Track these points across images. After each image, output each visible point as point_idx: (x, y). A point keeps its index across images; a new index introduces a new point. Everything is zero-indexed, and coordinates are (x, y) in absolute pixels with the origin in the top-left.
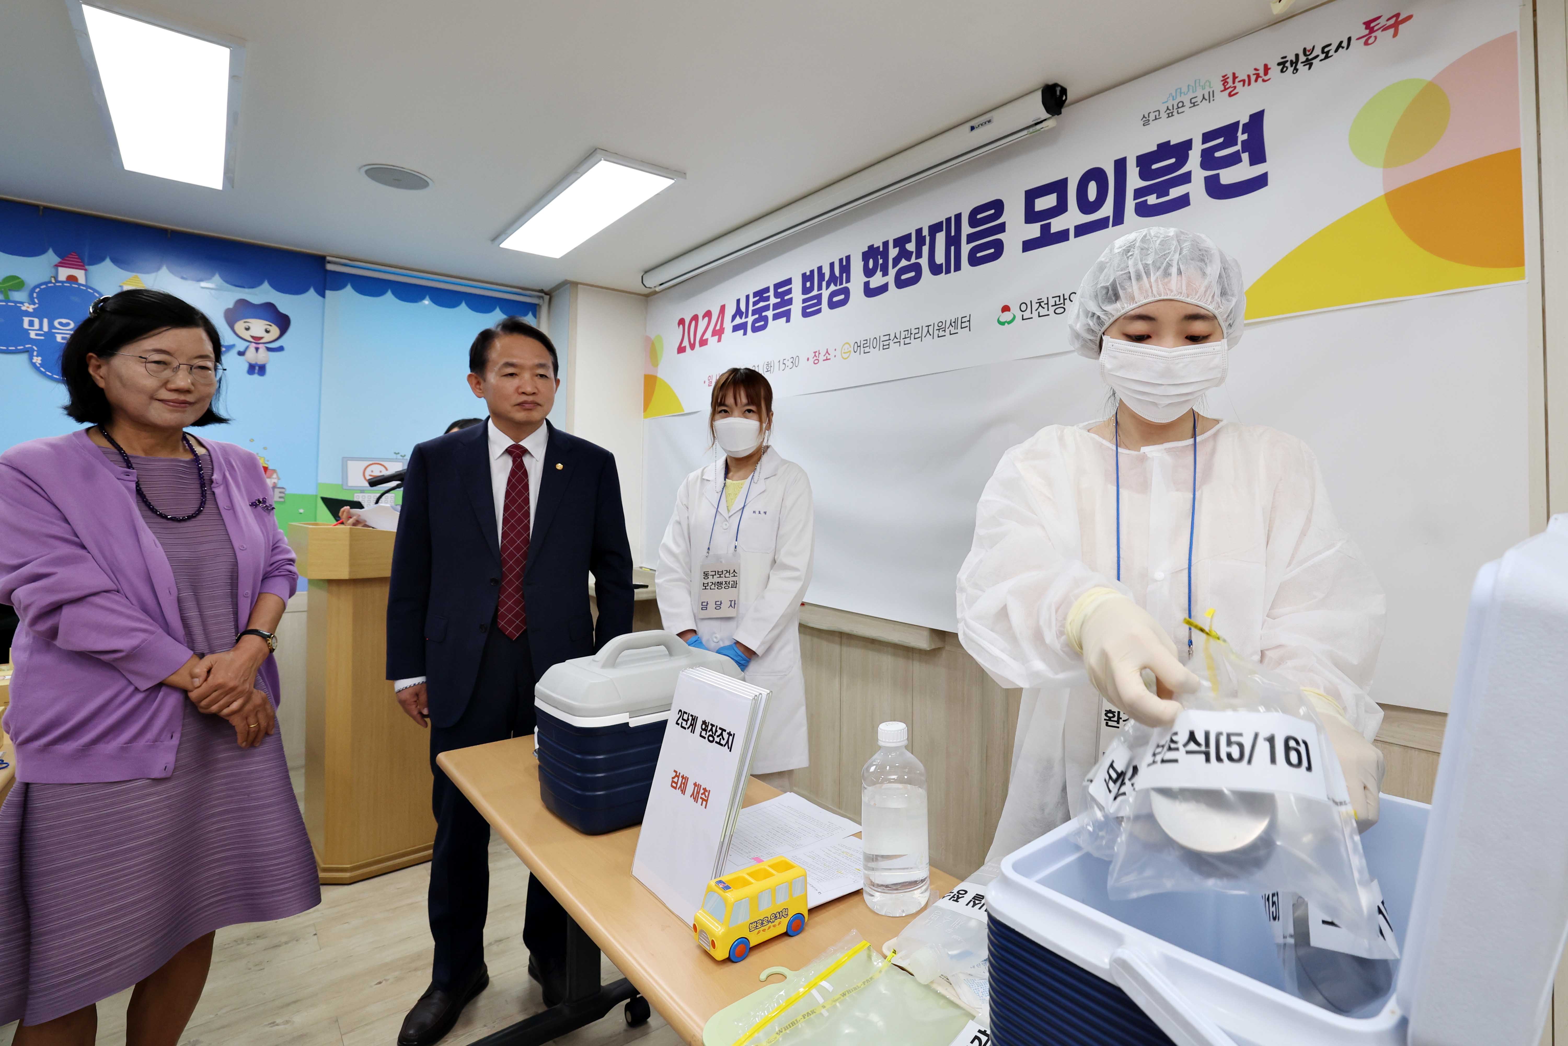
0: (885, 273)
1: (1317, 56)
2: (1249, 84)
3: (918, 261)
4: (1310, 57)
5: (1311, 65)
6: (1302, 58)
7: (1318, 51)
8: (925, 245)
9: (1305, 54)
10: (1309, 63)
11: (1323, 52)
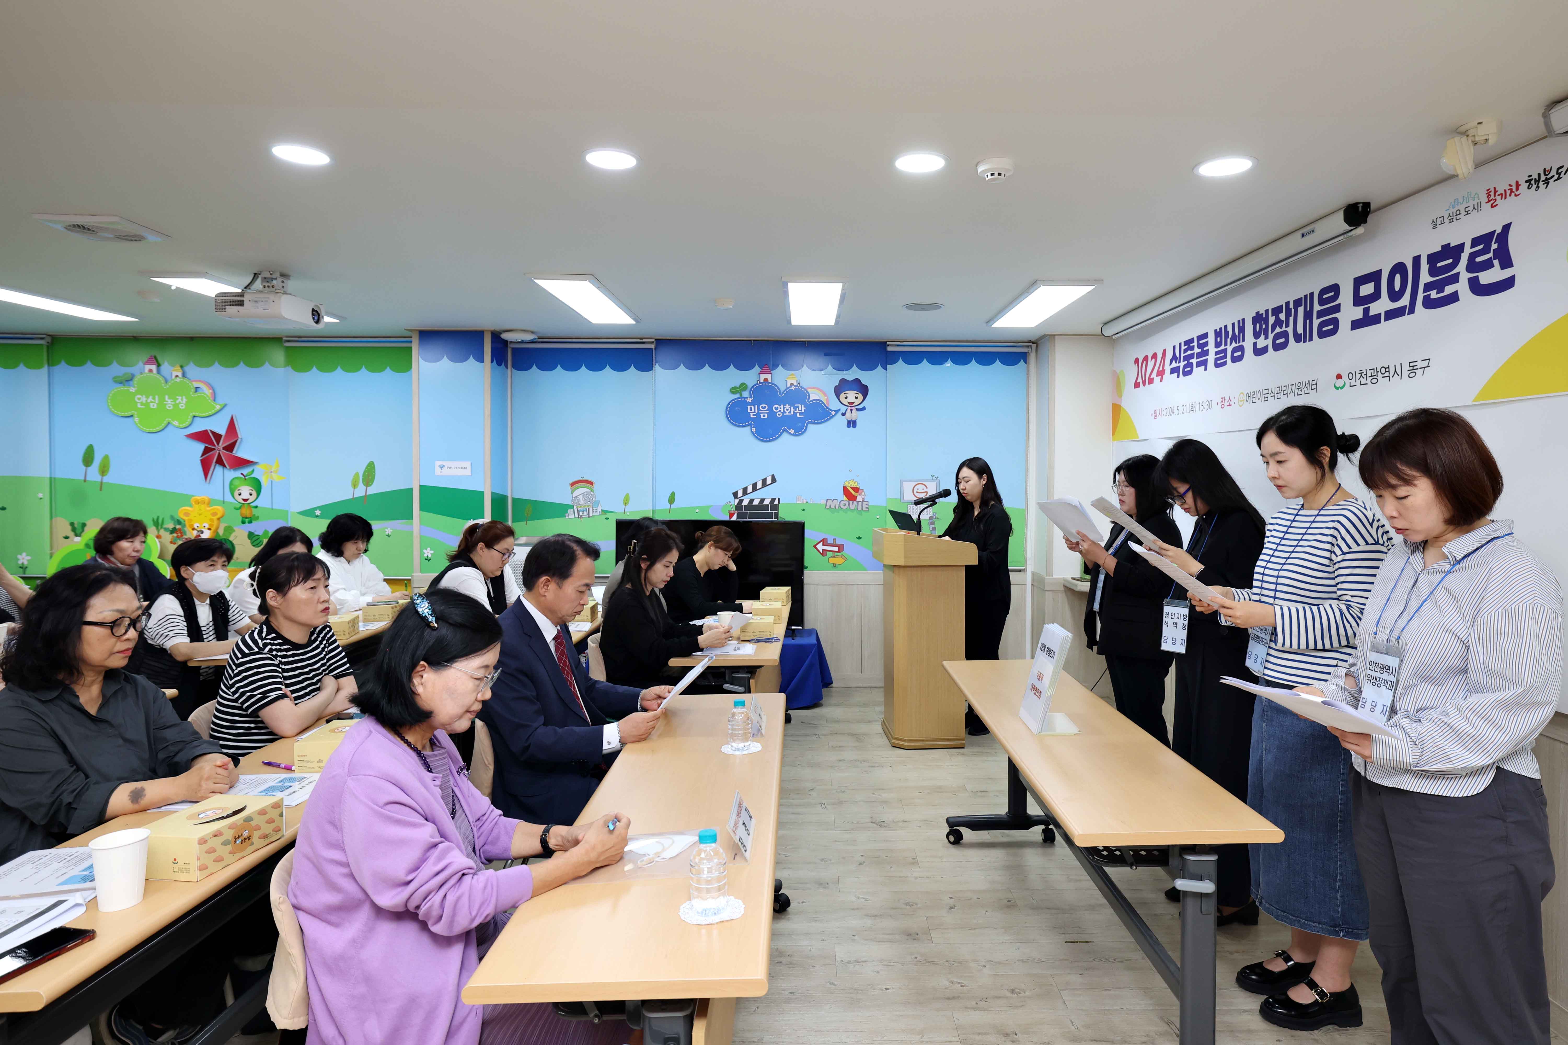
0: (1266, 338)
1: (1553, 176)
2: (1505, 198)
3: (1287, 329)
4: (1548, 177)
5: (1548, 183)
6: (1543, 178)
7: (1554, 172)
8: (1291, 316)
9: (1545, 175)
10: (1546, 181)
11: (1557, 173)
